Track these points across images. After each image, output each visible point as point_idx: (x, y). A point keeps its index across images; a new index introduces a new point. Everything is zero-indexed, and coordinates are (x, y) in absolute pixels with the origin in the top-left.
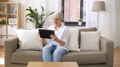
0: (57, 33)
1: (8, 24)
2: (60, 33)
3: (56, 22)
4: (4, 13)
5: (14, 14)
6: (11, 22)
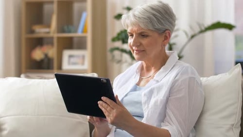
0: (143, 93)
1: (60, 68)
3: (141, 44)
4: (48, 33)
5: (79, 34)
6: (69, 63)
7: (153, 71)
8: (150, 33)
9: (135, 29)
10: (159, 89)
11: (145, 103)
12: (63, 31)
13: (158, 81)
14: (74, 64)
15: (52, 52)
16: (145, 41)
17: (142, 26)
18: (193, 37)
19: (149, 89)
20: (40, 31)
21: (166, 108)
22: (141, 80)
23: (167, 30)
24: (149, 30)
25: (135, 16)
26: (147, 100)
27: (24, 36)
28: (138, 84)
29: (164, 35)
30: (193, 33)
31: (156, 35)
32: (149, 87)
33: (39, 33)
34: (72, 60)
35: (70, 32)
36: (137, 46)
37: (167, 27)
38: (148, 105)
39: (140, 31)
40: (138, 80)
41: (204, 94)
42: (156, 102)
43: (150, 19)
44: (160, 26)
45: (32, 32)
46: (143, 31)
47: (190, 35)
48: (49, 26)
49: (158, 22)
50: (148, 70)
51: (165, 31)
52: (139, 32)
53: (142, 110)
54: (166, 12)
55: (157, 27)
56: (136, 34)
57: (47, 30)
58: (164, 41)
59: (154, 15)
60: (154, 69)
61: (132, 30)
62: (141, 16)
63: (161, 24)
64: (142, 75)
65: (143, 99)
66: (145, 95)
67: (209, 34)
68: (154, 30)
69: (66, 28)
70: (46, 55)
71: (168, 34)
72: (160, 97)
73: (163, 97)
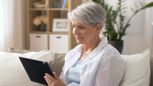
1: (51, 30)
2: (88, 67)
3: (80, 33)
4: (44, 8)
5: (63, 9)
6: (57, 27)
7: (89, 50)
8: (86, 26)
9: (76, 23)
10: (91, 65)
11: (82, 74)
12: (53, 7)
13: (91, 59)
14: (61, 28)
15: (46, 20)
16: (82, 31)
17: (80, 21)
18: (137, 12)
19: (84, 65)
20: (39, 6)
21: (95, 78)
22: (81, 56)
23: (98, 23)
24: (85, 24)
25: (75, 14)
26: (83, 72)
27: (28, 9)
28: (79, 59)
29: (97, 26)
30: (137, 9)
31: (90, 27)
32: (85, 63)
33: (38, 7)
34: (59, 25)
35: (57, 7)
36: (78, 35)
37: (99, 21)
38: (83, 75)
39: (80, 25)
40: (80, 56)
41: (124, 68)
42: (88, 74)
43: (86, 17)
44: (93, 21)
45: (34, 7)
46: (81, 24)
47: (135, 10)
48: (44, 3)
49: (92, 19)
50: (87, 50)
51: (97, 24)
52: (78, 25)
53: (80, 78)
54: (98, 11)
55: (91, 22)
56: (76, 26)
57: (43, 6)
58: (97, 31)
59: (88, 13)
60: (90, 49)
61: (74, 23)
62: (79, 14)
63: (94, 19)
64: (82, 53)
65: (81, 71)
66: (82, 68)
67: (148, 9)
68: (88, 23)
69: (55, 4)
70: (42, 22)
71: (99, 26)
72: (91, 70)
73: (93, 71)
